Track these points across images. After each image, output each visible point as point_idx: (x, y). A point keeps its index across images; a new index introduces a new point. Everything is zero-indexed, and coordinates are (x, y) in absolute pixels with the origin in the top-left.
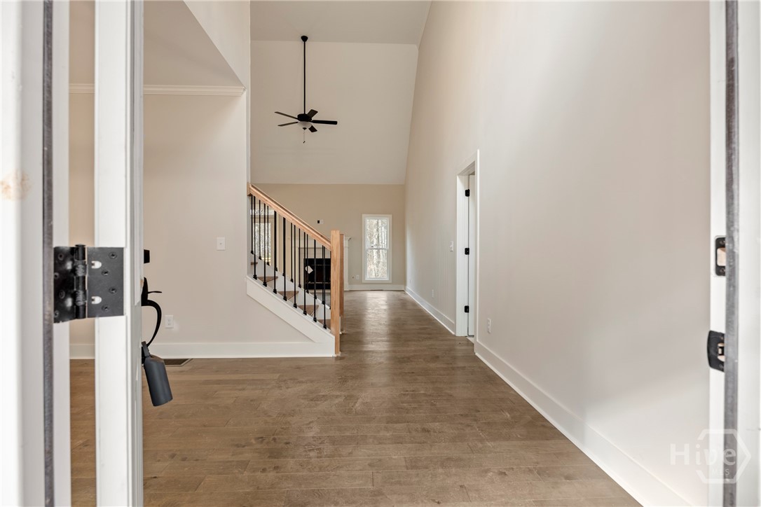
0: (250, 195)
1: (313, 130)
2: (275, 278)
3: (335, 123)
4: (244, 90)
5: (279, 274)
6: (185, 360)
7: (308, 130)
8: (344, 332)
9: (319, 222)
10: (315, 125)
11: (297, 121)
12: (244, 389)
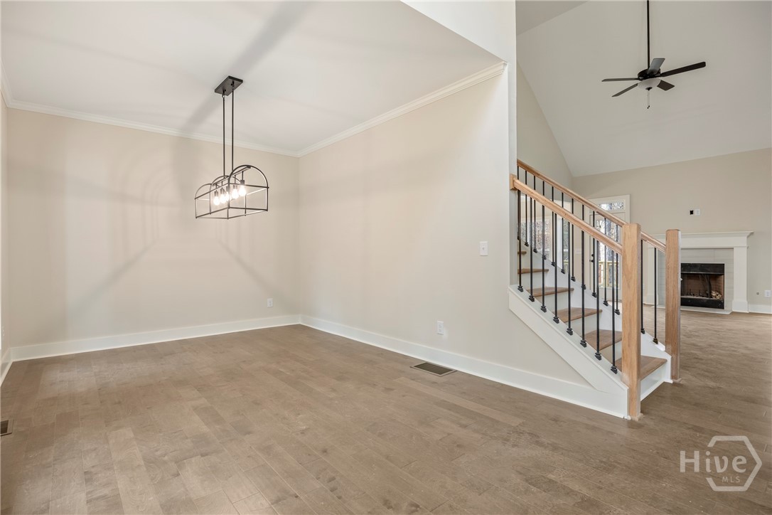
0: (514, 189)
1: (666, 87)
2: (569, 290)
3: (702, 65)
4: (505, 64)
5: (576, 285)
6: (450, 370)
7: (656, 90)
8: (677, 381)
9: (692, 212)
10: (666, 79)
11: (638, 81)
12: (465, 427)
